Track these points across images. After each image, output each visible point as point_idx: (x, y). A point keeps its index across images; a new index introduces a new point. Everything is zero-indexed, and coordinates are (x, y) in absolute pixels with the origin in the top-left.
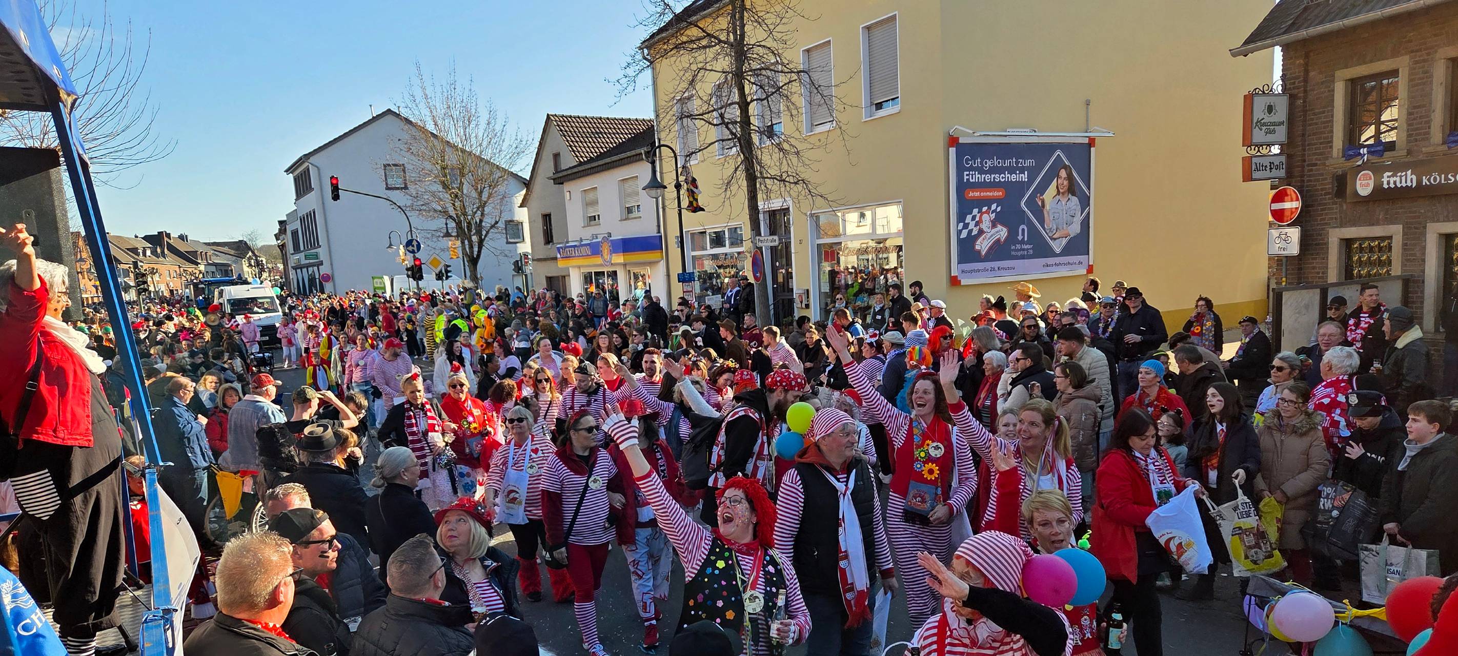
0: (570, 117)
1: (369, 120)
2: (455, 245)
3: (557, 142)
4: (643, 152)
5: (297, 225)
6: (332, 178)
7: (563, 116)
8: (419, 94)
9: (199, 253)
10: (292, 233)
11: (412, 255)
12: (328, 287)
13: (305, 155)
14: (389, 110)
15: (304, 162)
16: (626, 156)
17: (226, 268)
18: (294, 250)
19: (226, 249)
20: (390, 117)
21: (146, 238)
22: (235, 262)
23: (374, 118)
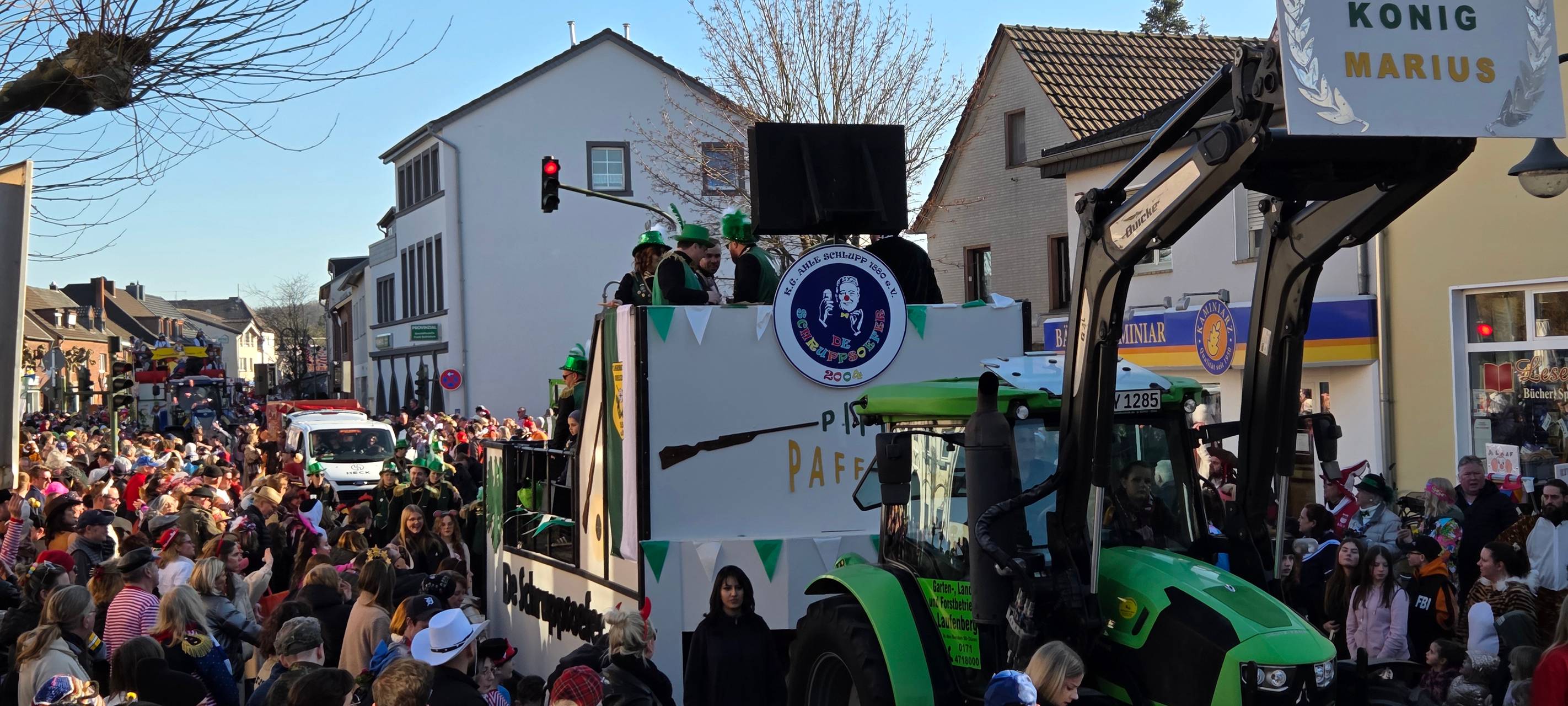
1: (566, 53)
3: (1019, 85)
5: (394, 267)
6: (547, 161)
7: (1033, 30)
9: (161, 321)
10: (379, 284)
12: (453, 399)
13: (433, 123)
14: (608, 31)
15: (429, 136)
18: (380, 320)
19: (208, 315)
20: (607, 48)
21: (71, 290)
22: (227, 341)
23: (574, 47)
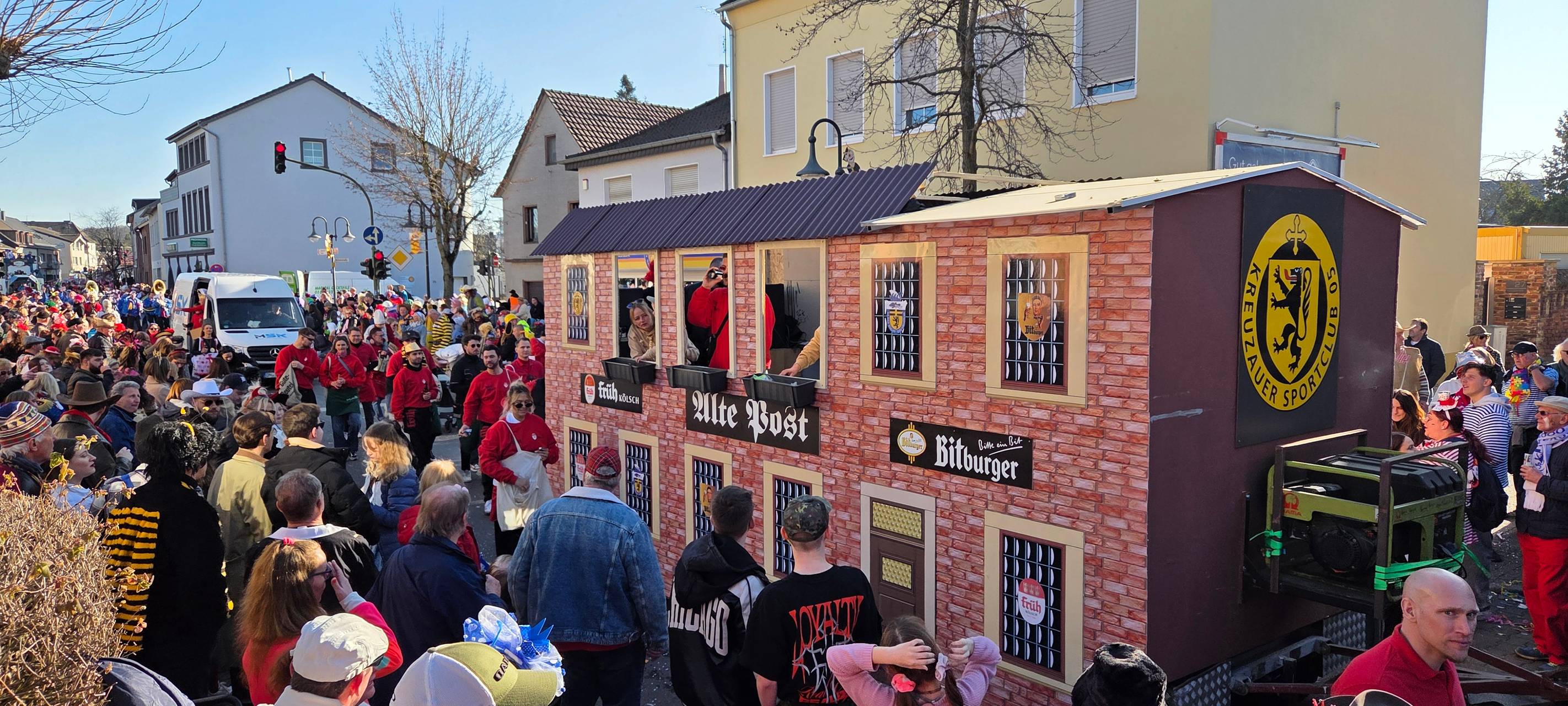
0: (569, 94)
1: (286, 86)
2: (416, 237)
3: (553, 122)
4: (713, 135)
5: (177, 205)
6: (277, 144)
7: (560, 93)
8: (395, 50)
9: (17, 233)
10: (168, 214)
11: (371, 246)
13: (201, 120)
14: (312, 77)
15: (199, 128)
16: (687, 139)
17: (50, 253)
18: (169, 234)
19: (49, 230)
20: (312, 85)
22: (63, 246)
23: (291, 83)
